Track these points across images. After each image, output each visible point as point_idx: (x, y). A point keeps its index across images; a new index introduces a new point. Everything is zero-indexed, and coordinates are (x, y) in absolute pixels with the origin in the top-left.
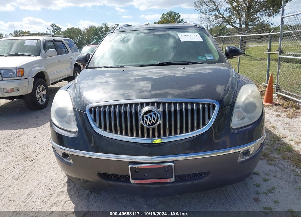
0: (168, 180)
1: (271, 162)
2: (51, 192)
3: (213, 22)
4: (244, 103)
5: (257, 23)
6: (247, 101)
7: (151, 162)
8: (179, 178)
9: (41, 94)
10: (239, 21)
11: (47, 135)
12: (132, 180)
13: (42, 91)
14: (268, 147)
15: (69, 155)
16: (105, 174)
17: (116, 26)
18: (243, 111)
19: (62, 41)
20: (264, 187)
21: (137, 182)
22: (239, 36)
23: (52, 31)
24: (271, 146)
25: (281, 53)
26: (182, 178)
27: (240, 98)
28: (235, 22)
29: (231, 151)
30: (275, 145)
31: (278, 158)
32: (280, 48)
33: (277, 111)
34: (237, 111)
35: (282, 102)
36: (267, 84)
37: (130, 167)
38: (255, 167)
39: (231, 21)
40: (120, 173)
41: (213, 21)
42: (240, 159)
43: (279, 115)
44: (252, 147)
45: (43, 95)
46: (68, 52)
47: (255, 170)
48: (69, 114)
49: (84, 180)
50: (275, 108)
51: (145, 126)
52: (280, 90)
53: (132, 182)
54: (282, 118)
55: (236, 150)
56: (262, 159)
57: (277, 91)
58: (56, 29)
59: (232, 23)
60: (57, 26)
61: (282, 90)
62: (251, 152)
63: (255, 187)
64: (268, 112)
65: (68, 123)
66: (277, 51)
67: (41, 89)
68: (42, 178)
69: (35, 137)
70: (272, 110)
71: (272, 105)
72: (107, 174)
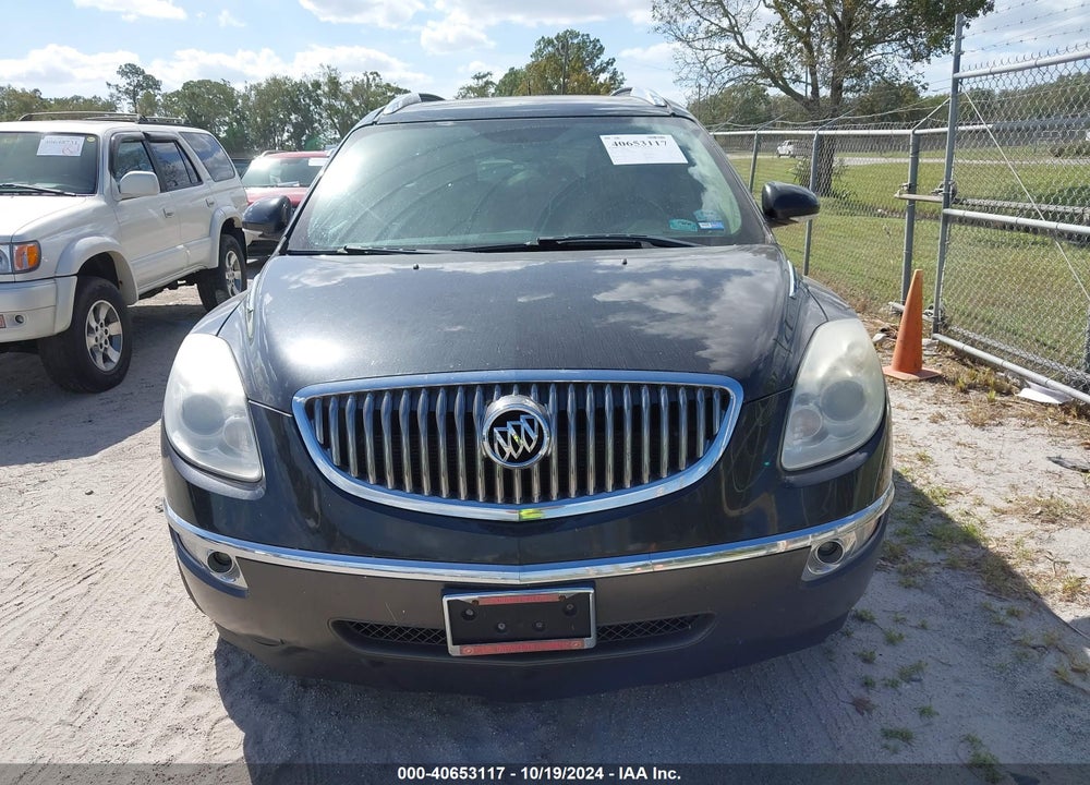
0: (575, 644)
1: (912, 579)
2: (162, 689)
3: (720, 77)
4: (822, 383)
5: (871, 83)
6: (833, 380)
7: (518, 582)
8: (611, 637)
9: (104, 334)
10: (812, 75)
11: (135, 483)
12: (454, 644)
13: (108, 322)
14: (902, 526)
15: (234, 559)
16: (359, 626)
17: (368, 79)
18: (821, 410)
19: (176, 142)
20: (888, 662)
21: (469, 650)
22: (810, 132)
23: (127, 92)
24: (915, 522)
25: (951, 199)
26: (632, 635)
27: (812, 369)
28: (797, 79)
29: (782, 546)
30: (927, 518)
31: (933, 565)
32: (947, 183)
33: (937, 400)
34: (801, 413)
35: (952, 368)
36: (904, 304)
37: (448, 602)
38: (860, 595)
39: (781, 73)
40: (414, 621)
41: (719, 73)
42: (812, 572)
43: (943, 417)
44: (848, 531)
45: (110, 337)
46: (200, 180)
47: (860, 606)
48: (232, 418)
49: (284, 647)
50: (930, 390)
51: (499, 462)
52: (946, 326)
53: (454, 650)
54: (952, 427)
55: (796, 541)
56: (880, 568)
57: (936, 331)
58: (139, 85)
59: (785, 79)
60: (143, 72)
61: (955, 328)
62: (846, 549)
63: (860, 663)
64: (907, 403)
65: (229, 449)
66: (937, 193)
67: (102, 316)
68: (127, 641)
69: (91, 493)
70: (918, 399)
71: (920, 381)
72: (366, 624)
